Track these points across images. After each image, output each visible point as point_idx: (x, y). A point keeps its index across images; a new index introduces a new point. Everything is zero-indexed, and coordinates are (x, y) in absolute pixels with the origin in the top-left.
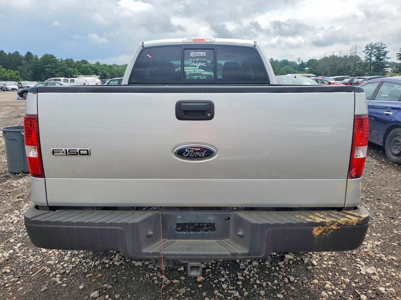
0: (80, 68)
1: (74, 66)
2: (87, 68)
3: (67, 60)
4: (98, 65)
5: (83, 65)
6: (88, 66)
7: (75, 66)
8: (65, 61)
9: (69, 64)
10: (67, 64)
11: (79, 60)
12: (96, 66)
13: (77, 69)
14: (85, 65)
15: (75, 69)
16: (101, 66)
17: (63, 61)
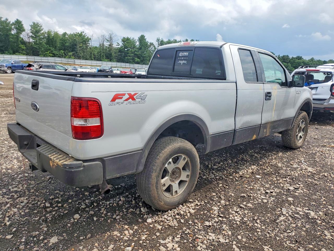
0: (293, 63)
1: (288, 61)
2: (300, 63)
3: (284, 56)
4: (312, 61)
5: (297, 61)
6: (302, 62)
7: (290, 61)
8: (282, 57)
9: (285, 59)
10: (282, 60)
11: (295, 56)
12: (309, 62)
13: (290, 64)
14: (299, 61)
15: (289, 64)
16: (315, 61)
17: (280, 57)
